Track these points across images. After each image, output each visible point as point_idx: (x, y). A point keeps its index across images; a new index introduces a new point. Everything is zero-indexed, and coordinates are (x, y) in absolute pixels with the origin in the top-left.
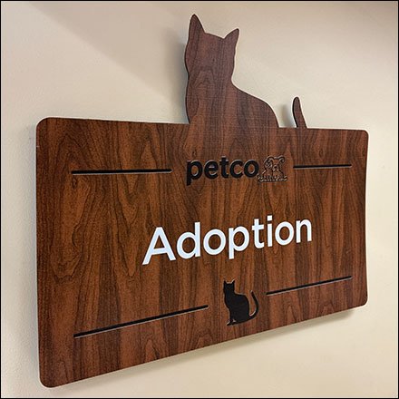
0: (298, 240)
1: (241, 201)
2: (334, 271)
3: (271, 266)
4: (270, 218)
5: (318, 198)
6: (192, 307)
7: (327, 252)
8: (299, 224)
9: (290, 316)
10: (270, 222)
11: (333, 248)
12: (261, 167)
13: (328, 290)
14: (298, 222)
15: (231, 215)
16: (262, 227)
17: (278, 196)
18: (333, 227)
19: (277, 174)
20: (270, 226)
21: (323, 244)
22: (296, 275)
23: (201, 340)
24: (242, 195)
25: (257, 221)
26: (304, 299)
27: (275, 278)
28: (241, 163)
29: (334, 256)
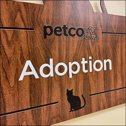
0: (105, 69)
1: (75, 48)
2: (123, 84)
3: (92, 82)
4: (90, 58)
5: (114, 49)
6: (49, 103)
7: (119, 75)
8: (105, 61)
9: (102, 106)
10: (91, 60)
11: (122, 73)
12: (85, 32)
13: (120, 93)
14: (105, 60)
15: (70, 56)
16: (86, 62)
17: (94, 47)
18: (122, 63)
19: (93, 36)
20: (90, 62)
21: (117, 71)
22: (104, 86)
23: (54, 120)
24: (76, 45)
25: (83, 59)
26: (108, 97)
27: (94, 88)
28: (74, 29)
29: (122, 77)
